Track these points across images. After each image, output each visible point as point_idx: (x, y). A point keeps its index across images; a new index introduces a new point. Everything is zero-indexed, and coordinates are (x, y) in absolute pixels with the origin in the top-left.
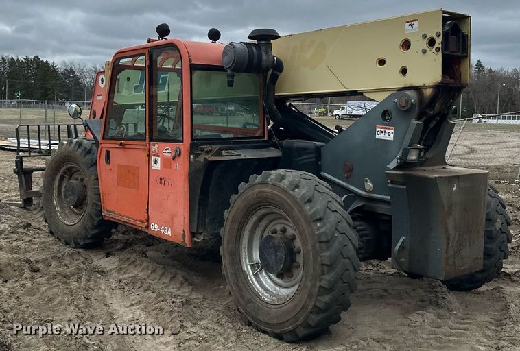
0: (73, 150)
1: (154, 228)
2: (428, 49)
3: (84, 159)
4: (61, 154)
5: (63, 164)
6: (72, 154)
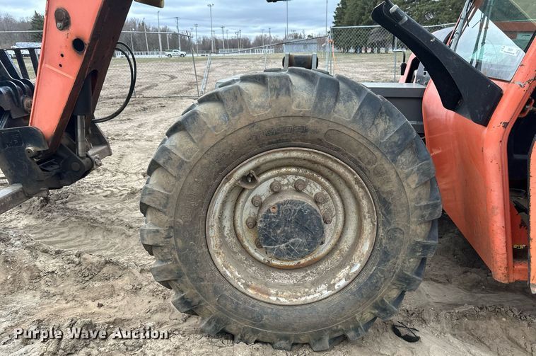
3: (373, 135)
4: (253, 124)
5: (250, 156)
6: (311, 123)
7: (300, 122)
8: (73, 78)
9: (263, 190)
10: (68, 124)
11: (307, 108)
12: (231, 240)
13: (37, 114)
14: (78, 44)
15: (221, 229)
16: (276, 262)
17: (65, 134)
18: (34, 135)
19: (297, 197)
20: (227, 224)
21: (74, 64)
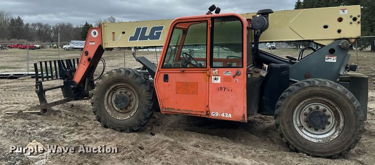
0: (125, 75)
1: (214, 114)
2: (353, 22)
3: (136, 81)
4: (113, 78)
5: (113, 84)
6: (124, 78)
7: (121, 78)
8: (86, 68)
9: (118, 93)
10: (83, 80)
11: (123, 75)
12: (110, 104)
13: (76, 76)
14: (89, 59)
15: (108, 101)
16: (120, 111)
17: (82, 84)
18: (74, 83)
19: (125, 94)
20: (109, 100)
21: (87, 64)
